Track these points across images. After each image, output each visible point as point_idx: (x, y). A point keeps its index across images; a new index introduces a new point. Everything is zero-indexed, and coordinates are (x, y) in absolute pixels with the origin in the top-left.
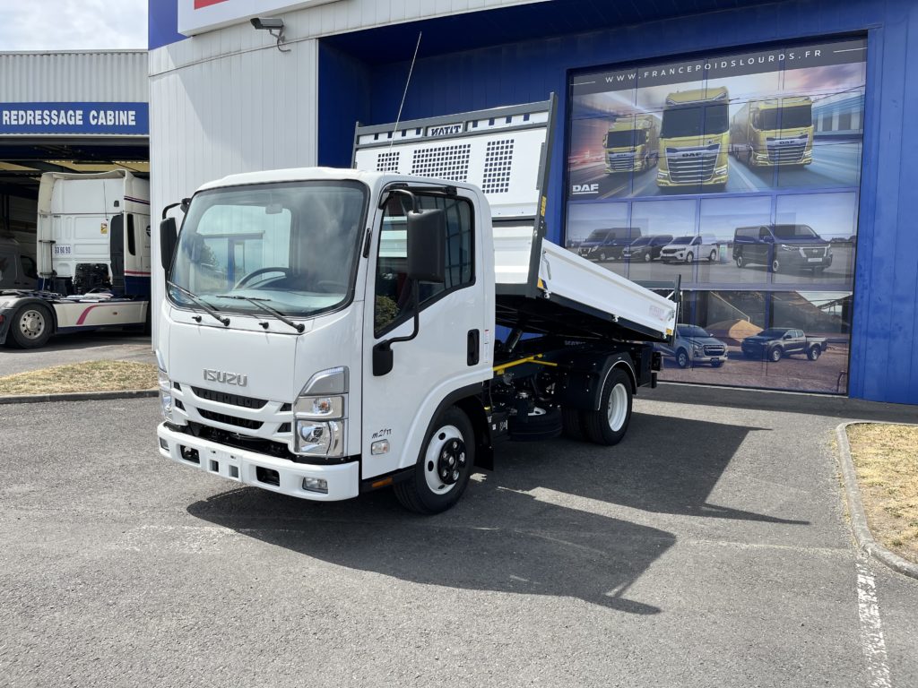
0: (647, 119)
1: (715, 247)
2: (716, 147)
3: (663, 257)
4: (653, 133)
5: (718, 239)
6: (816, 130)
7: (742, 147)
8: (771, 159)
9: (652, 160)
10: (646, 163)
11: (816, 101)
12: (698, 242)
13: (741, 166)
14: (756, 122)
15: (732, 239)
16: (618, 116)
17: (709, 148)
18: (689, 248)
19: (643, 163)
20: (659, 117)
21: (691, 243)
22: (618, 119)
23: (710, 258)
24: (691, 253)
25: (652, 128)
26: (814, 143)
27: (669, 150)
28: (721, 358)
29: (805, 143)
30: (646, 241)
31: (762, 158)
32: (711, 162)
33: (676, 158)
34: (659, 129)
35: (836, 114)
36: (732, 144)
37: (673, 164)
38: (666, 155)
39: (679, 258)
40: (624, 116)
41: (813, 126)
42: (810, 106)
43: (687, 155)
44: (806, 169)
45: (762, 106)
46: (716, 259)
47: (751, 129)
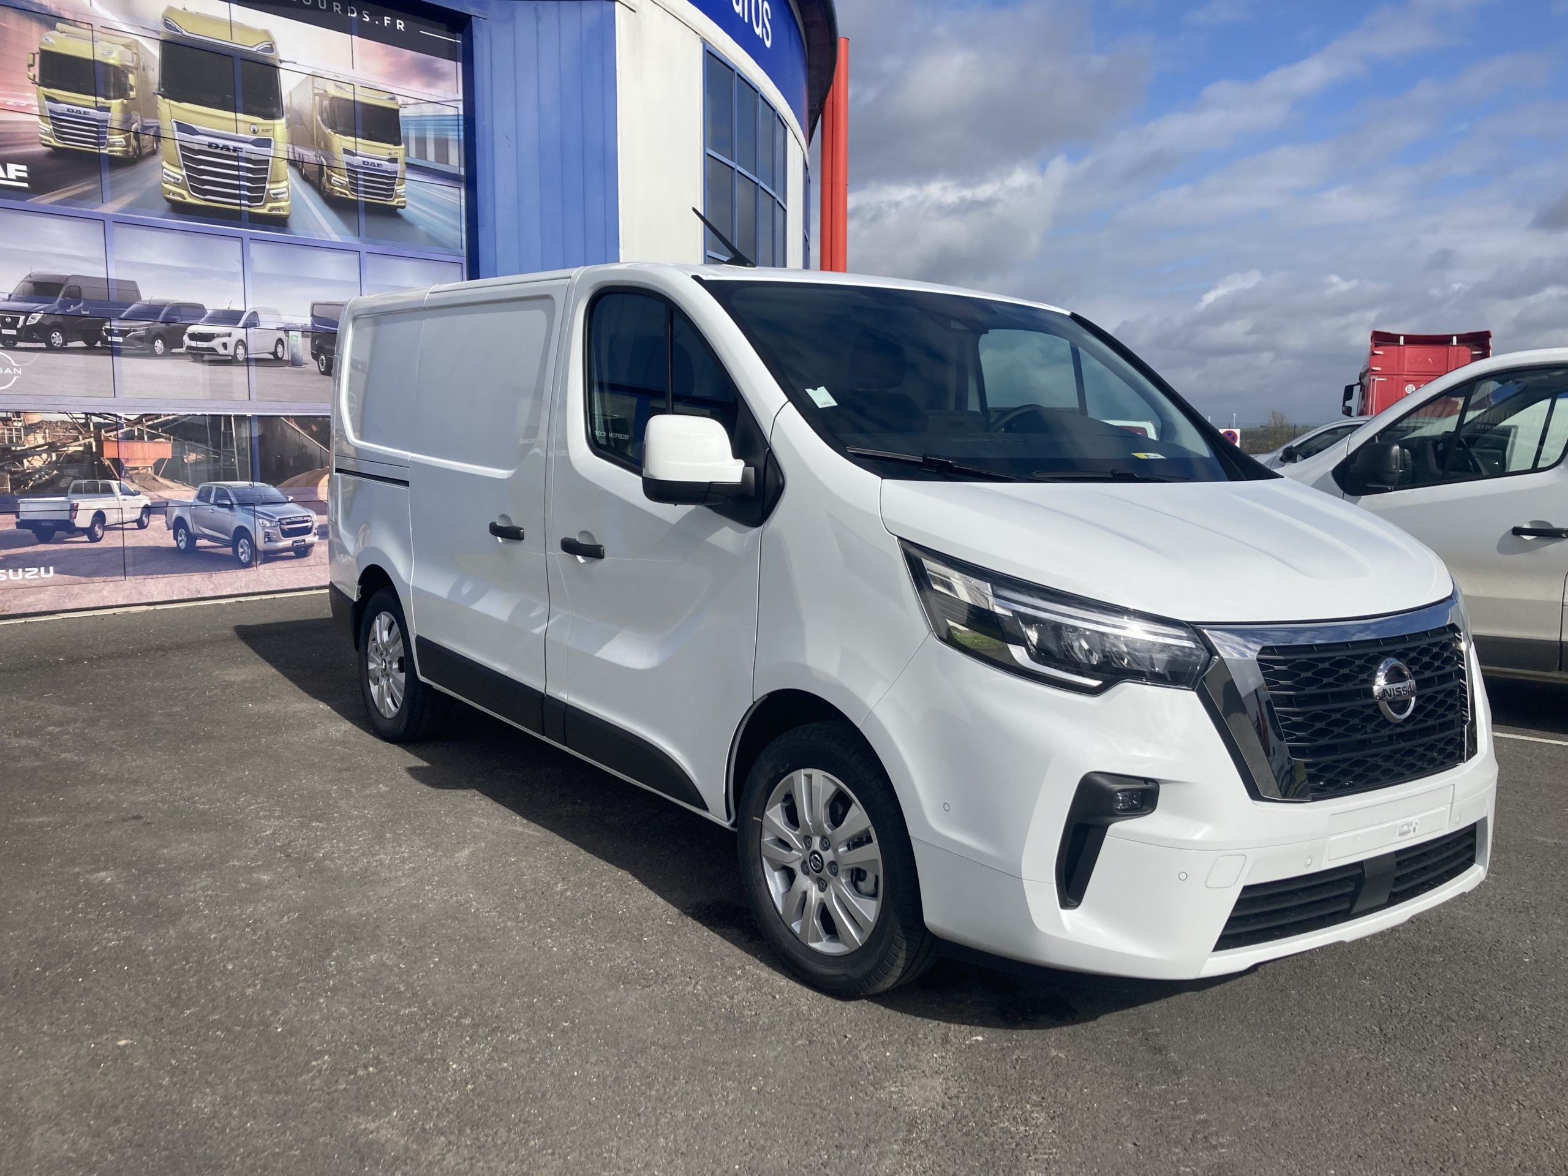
0: (126, 46)
1: (281, 335)
2: (266, 143)
3: (189, 348)
4: (144, 81)
5: (287, 319)
6: (407, 154)
7: (310, 155)
8: (354, 186)
9: (146, 139)
10: (134, 142)
11: (405, 105)
12: (252, 322)
13: (308, 187)
14: (325, 115)
15: (307, 321)
16: (61, 19)
17: (255, 143)
18: (238, 333)
19: (127, 140)
20: (154, 51)
21: (241, 324)
22: (59, 25)
23: (275, 353)
24: (240, 342)
25: (141, 69)
26: (408, 176)
27: (182, 127)
28: (309, 538)
29: (396, 172)
30: (152, 312)
31: (339, 181)
32: (260, 170)
33: (197, 147)
34: (154, 75)
35: (430, 135)
36: (292, 143)
37: (190, 157)
38: (178, 135)
39: (221, 351)
40: (73, 23)
41: (403, 146)
42: (398, 111)
43: (217, 147)
44: (399, 216)
45: (333, 91)
46: (286, 357)
47: (318, 127)
